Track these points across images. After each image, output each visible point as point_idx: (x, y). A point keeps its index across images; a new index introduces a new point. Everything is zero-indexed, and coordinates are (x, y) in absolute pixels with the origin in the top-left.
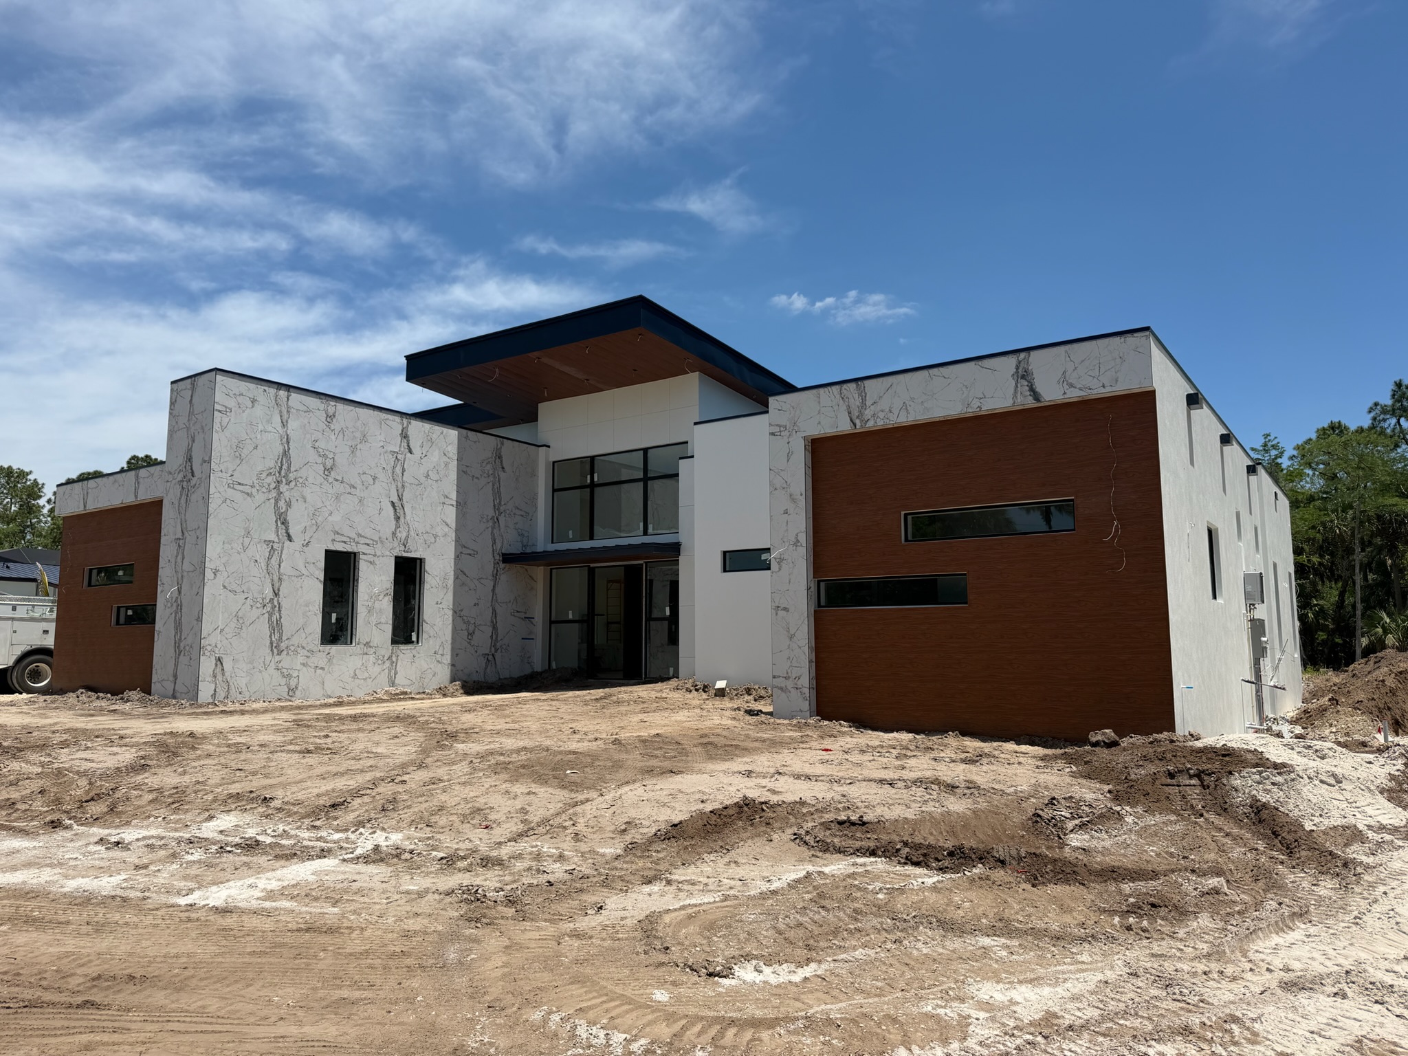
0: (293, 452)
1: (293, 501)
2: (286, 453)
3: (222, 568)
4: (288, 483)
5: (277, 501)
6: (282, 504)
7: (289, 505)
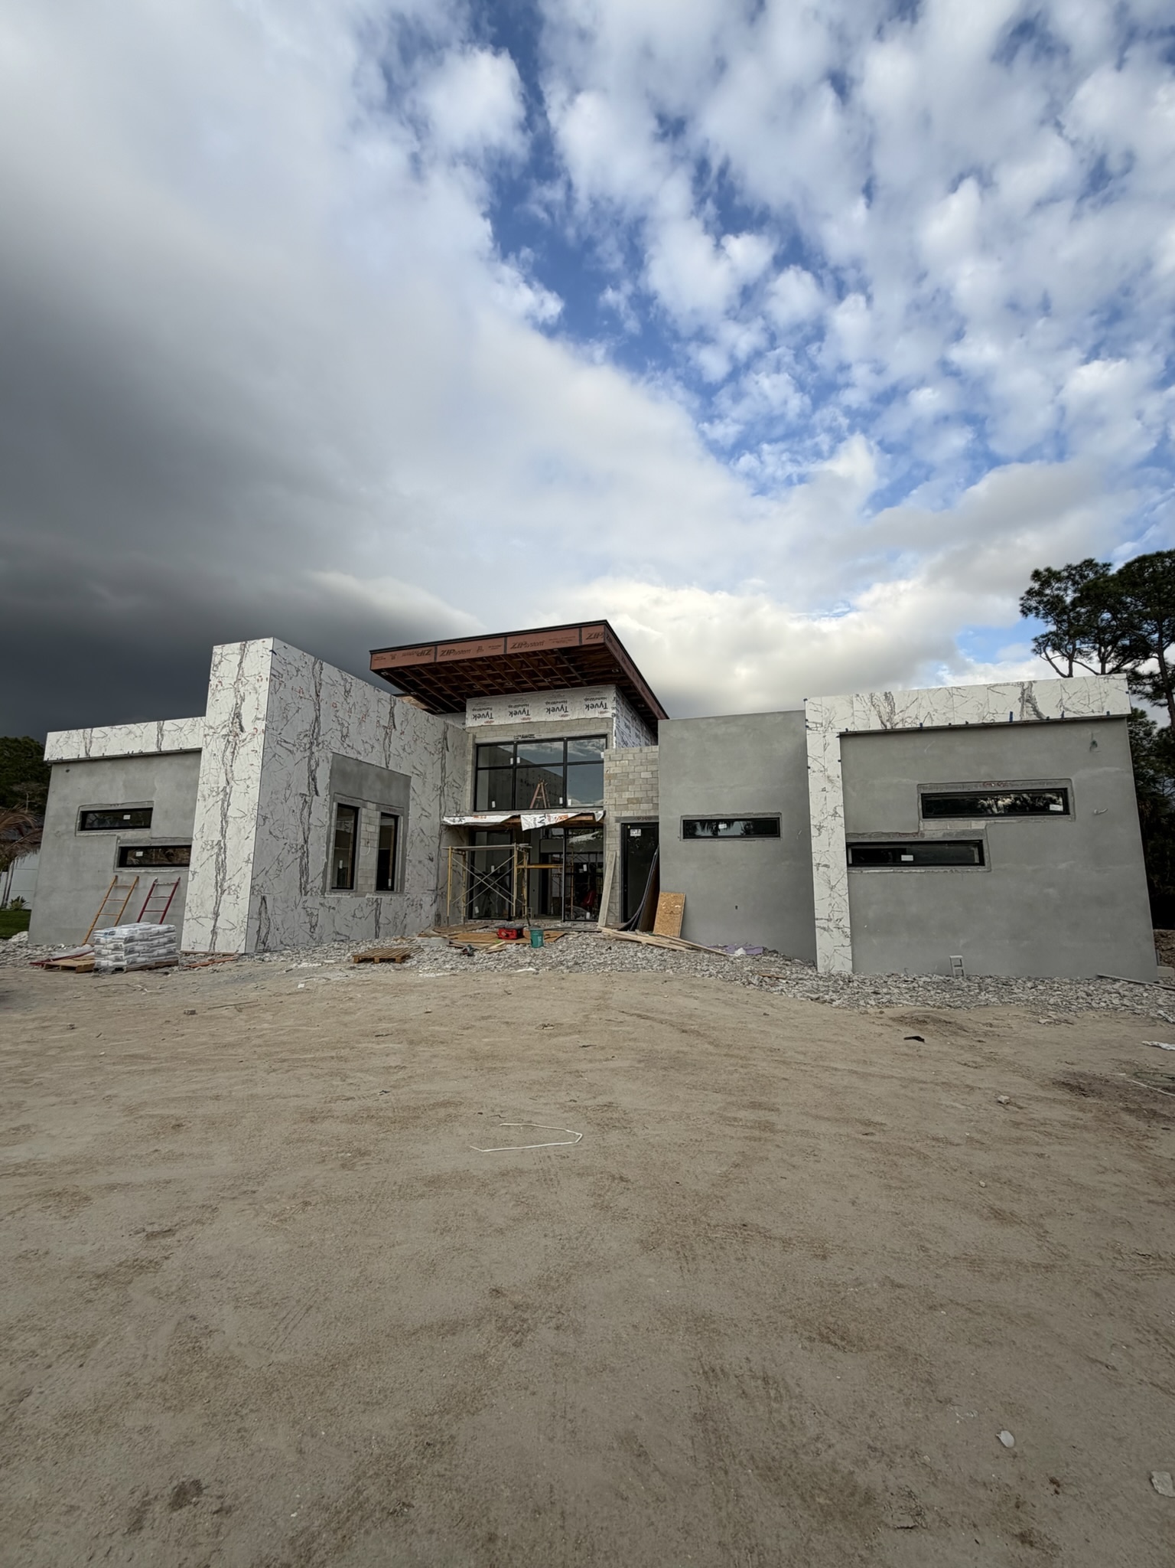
0: (322, 719)
1: (321, 760)
2: (317, 719)
3: (269, 816)
4: (318, 745)
5: (310, 759)
6: (313, 762)
7: (317, 765)
